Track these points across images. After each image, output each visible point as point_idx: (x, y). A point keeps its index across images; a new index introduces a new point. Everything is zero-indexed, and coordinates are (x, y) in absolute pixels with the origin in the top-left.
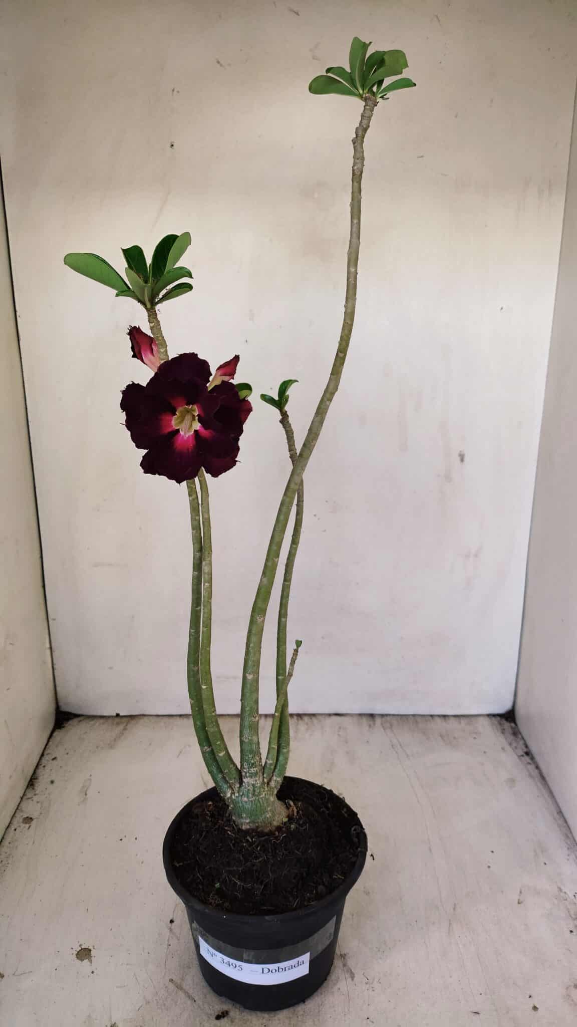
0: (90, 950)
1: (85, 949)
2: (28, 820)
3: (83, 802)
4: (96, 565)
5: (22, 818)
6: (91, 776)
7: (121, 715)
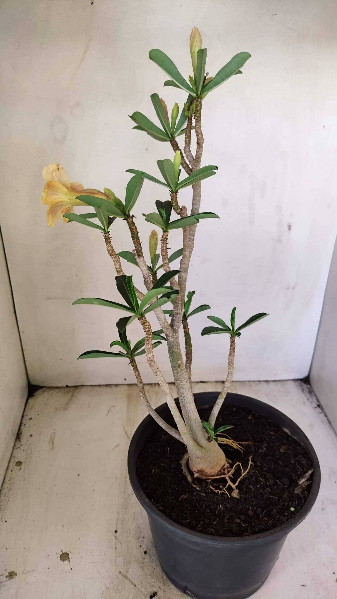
0: (68, 554)
1: (65, 553)
2: (19, 463)
3: (52, 449)
4: (48, 299)
5: (15, 462)
6: (55, 430)
7: (70, 385)
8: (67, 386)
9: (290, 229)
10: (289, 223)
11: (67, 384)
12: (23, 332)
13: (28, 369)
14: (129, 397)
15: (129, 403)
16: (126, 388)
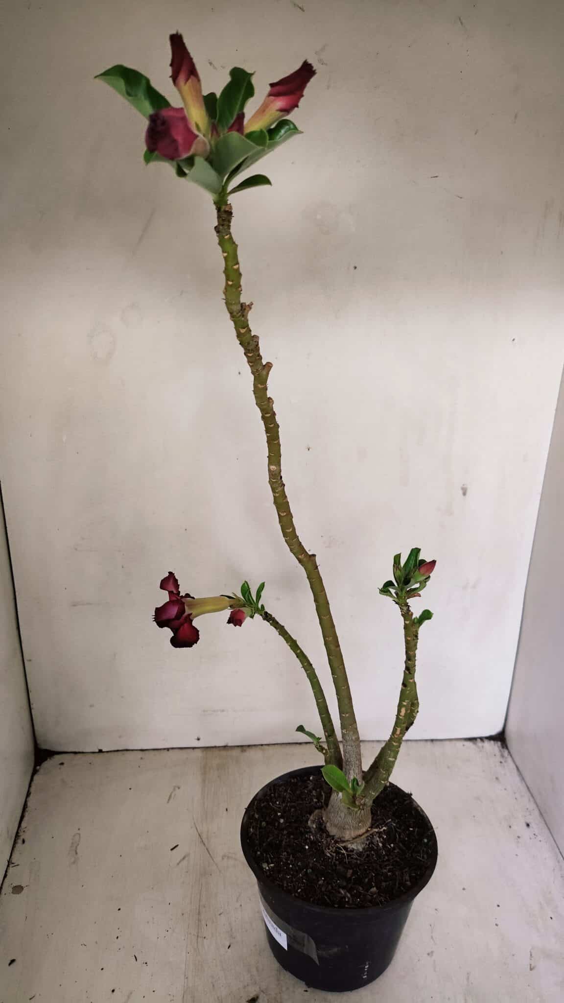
2: (18, 889)
3: (74, 863)
4: (74, 605)
5: (12, 886)
6: (79, 829)
7: (104, 750)
8: (100, 751)
9: (464, 494)
10: (464, 485)
11: (100, 749)
12: (30, 660)
13: (34, 722)
14: (205, 770)
15: (204, 781)
16: (198, 753)
